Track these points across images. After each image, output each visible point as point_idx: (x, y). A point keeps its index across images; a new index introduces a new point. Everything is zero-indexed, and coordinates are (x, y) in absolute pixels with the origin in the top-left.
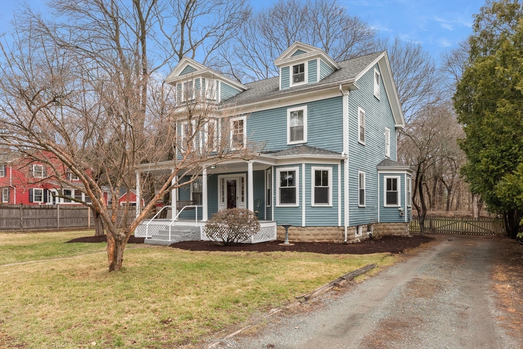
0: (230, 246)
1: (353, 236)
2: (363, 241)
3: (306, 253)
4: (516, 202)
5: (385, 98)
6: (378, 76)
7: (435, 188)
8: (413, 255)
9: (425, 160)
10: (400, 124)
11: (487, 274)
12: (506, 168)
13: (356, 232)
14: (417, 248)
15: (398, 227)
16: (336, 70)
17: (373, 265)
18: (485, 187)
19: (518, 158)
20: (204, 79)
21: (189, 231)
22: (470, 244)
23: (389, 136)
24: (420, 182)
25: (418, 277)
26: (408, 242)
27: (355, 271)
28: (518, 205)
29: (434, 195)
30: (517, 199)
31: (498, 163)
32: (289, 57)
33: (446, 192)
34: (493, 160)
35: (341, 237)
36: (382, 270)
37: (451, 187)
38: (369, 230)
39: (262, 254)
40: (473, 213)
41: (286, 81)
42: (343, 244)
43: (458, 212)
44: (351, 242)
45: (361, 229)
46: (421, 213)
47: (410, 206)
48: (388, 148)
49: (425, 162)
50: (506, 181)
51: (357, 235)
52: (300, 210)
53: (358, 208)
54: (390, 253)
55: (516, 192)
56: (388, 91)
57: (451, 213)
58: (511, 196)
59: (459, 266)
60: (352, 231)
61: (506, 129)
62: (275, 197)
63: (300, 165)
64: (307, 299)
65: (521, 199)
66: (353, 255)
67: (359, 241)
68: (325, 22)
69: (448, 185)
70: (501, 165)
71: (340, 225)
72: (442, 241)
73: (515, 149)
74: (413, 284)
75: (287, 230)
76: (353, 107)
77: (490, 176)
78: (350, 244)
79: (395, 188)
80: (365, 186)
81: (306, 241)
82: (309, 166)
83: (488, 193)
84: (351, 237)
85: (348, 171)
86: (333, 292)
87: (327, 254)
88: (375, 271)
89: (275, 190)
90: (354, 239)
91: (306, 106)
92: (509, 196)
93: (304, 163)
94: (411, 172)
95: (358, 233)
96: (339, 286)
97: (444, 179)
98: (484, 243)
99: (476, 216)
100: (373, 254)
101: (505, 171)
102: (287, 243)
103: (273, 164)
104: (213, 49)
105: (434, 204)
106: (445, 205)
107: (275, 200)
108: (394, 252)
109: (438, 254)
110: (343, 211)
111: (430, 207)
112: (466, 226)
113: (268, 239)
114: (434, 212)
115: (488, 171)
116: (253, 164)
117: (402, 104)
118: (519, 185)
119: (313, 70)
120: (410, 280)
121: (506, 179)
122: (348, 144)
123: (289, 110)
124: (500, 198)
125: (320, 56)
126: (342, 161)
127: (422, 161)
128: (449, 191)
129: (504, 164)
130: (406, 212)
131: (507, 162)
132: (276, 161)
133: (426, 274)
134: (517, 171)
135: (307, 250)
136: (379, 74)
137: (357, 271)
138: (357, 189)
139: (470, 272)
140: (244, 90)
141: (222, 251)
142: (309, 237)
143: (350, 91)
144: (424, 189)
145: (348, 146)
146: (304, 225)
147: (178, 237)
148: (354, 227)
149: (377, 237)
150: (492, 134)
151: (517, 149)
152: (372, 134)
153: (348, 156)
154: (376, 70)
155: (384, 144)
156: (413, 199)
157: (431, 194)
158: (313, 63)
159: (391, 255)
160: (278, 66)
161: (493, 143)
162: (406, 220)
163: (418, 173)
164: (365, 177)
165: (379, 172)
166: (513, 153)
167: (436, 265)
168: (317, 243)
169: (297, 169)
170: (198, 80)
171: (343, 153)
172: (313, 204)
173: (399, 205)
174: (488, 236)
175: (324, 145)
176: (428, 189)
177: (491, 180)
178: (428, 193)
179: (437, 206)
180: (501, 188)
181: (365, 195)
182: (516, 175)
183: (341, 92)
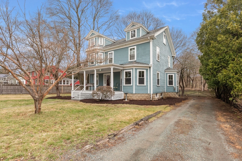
0: (102, 101)
1: (155, 97)
2: (159, 100)
3: (132, 105)
4: (228, 83)
5: (168, 44)
6: (165, 36)
7: (187, 80)
8: (179, 106)
9: (184, 68)
10: (174, 55)
11: (214, 117)
12: (222, 67)
13: (156, 96)
14: (181, 103)
15: (173, 94)
16: (148, 33)
17: (160, 111)
18: (212, 76)
19: (229, 62)
20: (98, 38)
21: (89, 95)
22: (202, 101)
23: (170, 59)
24: (182, 77)
25: (180, 119)
26: (177, 100)
27: (150, 115)
28: (229, 84)
29: (187, 83)
30: (229, 81)
31: (218, 65)
32: (130, 28)
33: (191, 82)
34: (216, 64)
35: (149, 98)
36: (164, 114)
37: (193, 79)
38: (161, 95)
39: (113, 105)
40: (202, 89)
41: (128, 37)
42: (150, 101)
43: (196, 89)
44: (153, 100)
45: (158, 95)
46: (182, 89)
47: (178, 86)
48: (169, 64)
49: (184, 69)
50: (223, 73)
51: (156, 97)
52: (133, 87)
53: (156, 86)
54: (169, 105)
55: (228, 78)
56: (169, 42)
57: (193, 89)
58: (226, 80)
59: (200, 112)
60: (154, 96)
61: (222, 48)
62: (123, 82)
63: (133, 69)
64: (115, 135)
65: (231, 81)
66: (153, 106)
67: (157, 100)
68: (146, 20)
69: (192, 79)
70: (220, 65)
71: (149, 93)
72: (191, 99)
73: (227, 57)
74: (178, 123)
75: (126, 95)
76: (155, 46)
77: (214, 71)
78: (153, 101)
79: (172, 79)
80: (159, 78)
81: (135, 99)
82: (136, 69)
83: (213, 79)
84: (153, 98)
85: (152, 71)
86: (134, 129)
87: (142, 105)
88: (160, 115)
89: (123, 79)
90: (155, 99)
91: (136, 46)
92: (225, 80)
93: (134, 68)
94: (178, 73)
95: (157, 96)
96: (138, 125)
97: (191, 77)
98: (208, 101)
99: (203, 90)
100: (162, 106)
101: (222, 68)
102: (126, 100)
103: (122, 69)
104: (106, 30)
105: (187, 86)
106: (191, 86)
107: (123, 83)
108: (171, 104)
109: (189, 106)
110: (150, 88)
111: (186, 87)
112: (200, 94)
113: (120, 99)
114: (187, 89)
115: (213, 69)
116: (113, 68)
117: (175, 50)
118: (230, 75)
119: (138, 32)
120: (177, 121)
121: (223, 72)
122: (152, 61)
123: (129, 48)
124: (220, 81)
125: (141, 27)
126: (150, 67)
127: (183, 69)
128: (193, 81)
129: (221, 65)
130: (176, 88)
131: (223, 64)
132: (124, 67)
133: (184, 117)
134: (229, 68)
135: (134, 103)
136: (165, 35)
137: (151, 115)
138: (156, 79)
139: (205, 116)
140: (114, 42)
141: (97, 103)
142: (136, 98)
143: (153, 40)
144: (184, 80)
145: (152, 62)
146: (134, 93)
147: (84, 97)
148: (155, 94)
149: (164, 98)
150: (215, 51)
151: (228, 57)
152: (163, 57)
153: (152, 65)
154: (164, 33)
155: (167, 62)
156: (179, 83)
157: (186, 82)
158: (138, 29)
159: (169, 106)
160: (126, 32)
161: (215, 56)
162: (176, 91)
163: (181, 74)
164: (159, 74)
165: (166, 73)
166: (226, 60)
167: (189, 111)
168: (140, 100)
169: (131, 70)
170: (96, 38)
171: (150, 64)
172: (138, 85)
173: (174, 85)
174: (209, 98)
175: (143, 61)
176: (185, 80)
177: (215, 73)
178: (185, 82)
179: (188, 86)
180: (220, 76)
181: (160, 81)
182: (229, 70)
183: (149, 40)
